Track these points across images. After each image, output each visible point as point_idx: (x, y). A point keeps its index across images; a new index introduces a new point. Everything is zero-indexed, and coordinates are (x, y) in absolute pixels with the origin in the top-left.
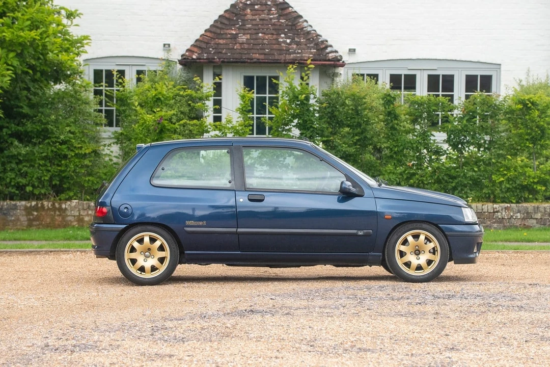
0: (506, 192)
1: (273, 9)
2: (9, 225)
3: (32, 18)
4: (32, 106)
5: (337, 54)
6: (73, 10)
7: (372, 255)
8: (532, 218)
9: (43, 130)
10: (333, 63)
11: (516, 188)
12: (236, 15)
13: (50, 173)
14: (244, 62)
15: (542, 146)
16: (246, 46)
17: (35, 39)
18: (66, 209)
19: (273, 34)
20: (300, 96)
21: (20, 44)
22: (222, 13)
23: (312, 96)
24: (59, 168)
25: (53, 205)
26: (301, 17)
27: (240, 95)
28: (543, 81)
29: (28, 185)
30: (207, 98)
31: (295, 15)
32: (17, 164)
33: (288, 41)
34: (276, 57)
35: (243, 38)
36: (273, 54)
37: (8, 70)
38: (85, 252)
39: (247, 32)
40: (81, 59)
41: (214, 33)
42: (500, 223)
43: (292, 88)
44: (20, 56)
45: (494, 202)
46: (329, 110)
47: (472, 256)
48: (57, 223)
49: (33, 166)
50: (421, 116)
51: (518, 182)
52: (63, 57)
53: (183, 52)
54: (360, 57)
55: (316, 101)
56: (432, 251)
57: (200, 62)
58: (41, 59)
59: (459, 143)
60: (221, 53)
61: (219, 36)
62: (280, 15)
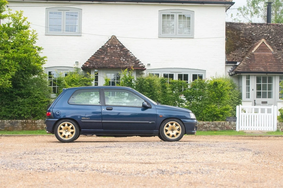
0: (208, 117)
1: (118, 48)
2: (15, 129)
3: (25, 49)
4: (24, 84)
5: (143, 65)
6: (40, 47)
7: (155, 131)
8: (218, 127)
9: (28, 93)
10: (141, 68)
11: (211, 116)
12: (104, 50)
13: (31, 109)
14: (107, 68)
15: (222, 99)
16: (108, 62)
17: (26, 57)
18: (37, 123)
19: (118, 57)
20: (128, 80)
21: (20, 59)
22: (98, 49)
23: (133, 80)
24: (35, 108)
25: (32, 121)
26: (129, 51)
27: (105, 79)
28: (222, 77)
29: (22, 114)
30: (92, 80)
31: (126, 50)
32: (18, 106)
33: (124, 60)
34: (119, 66)
35: (106, 59)
36: (118, 65)
37: (15, 69)
38: (43, 135)
39: (108, 56)
40: (44, 66)
41: (95, 57)
42: (206, 129)
43: (125, 76)
44: (20, 64)
45: (203, 121)
46: (140, 85)
47: (193, 132)
48: (33, 128)
49: (24, 107)
50: (175, 88)
51: (212, 113)
52: (36, 64)
53: (83, 64)
54: (152, 67)
55: (134, 82)
56: (178, 129)
57: (90, 68)
58: (28, 65)
59: (190, 98)
60: (98, 64)
61: (97, 58)
62: (121, 50)
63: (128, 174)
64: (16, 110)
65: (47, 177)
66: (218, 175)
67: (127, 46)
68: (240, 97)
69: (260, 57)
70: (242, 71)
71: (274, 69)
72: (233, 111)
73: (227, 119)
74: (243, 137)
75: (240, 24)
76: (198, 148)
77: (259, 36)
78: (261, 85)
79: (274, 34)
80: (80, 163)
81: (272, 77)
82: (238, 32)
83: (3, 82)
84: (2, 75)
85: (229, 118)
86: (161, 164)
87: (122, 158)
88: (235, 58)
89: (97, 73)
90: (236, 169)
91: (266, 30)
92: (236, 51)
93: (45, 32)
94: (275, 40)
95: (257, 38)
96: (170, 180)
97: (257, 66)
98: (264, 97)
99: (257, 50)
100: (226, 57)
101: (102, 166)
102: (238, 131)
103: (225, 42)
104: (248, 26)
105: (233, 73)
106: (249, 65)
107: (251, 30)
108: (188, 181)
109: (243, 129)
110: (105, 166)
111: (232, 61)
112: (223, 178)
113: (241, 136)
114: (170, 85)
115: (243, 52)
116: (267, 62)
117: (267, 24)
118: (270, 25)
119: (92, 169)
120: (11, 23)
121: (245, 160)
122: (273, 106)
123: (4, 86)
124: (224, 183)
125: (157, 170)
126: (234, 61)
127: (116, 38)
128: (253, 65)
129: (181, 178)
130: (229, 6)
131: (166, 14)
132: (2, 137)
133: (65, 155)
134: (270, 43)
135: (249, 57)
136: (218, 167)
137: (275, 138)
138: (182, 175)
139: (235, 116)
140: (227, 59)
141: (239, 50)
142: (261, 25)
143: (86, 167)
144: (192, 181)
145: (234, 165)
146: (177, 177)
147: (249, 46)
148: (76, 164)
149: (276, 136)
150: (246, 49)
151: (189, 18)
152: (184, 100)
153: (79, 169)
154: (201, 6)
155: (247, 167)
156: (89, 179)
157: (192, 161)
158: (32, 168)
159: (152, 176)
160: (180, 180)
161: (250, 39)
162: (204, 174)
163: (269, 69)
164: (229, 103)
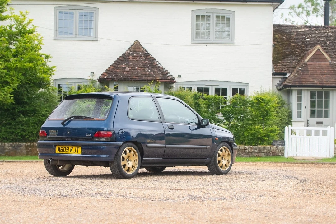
0: (250, 140)
1: (142, 56)
2: (18, 154)
3: (30, 57)
4: (29, 99)
5: (172, 77)
6: (48, 55)
8: (262, 152)
9: (34, 110)
10: (170, 81)
11: (255, 139)
12: (125, 58)
14: (129, 80)
15: (267, 119)
16: (130, 73)
17: (31, 67)
19: (142, 67)
21: (24, 69)
22: (118, 57)
26: (155, 60)
28: (268, 92)
31: (153, 59)
32: (22, 125)
33: (149, 71)
34: (144, 78)
35: (128, 69)
36: (143, 77)
37: (18, 81)
39: (130, 66)
40: (52, 78)
41: (115, 67)
42: (248, 154)
43: (150, 91)
44: (24, 75)
45: (245, 145)
49: (29, 127)
50: (211, 105)
51: (256, 136)
52: (44, 75)
53: (100, 75)
54: (183, 79)
57: (108, 80)
58: (34, 76)
59: (228, 117)
60: (118, 76)
61: (117, 68)
62: (146, 59)
63: (157, 199)
64: (18, 131)
65: (70, 202)
66: (255, 201)
67: (154, 54)
68: (290, 116)
69: (315, 68)
70: (292, 84)
71: (331, 82)
72: (282, 133)
73: (274, 143)
74: (292, 164)
75: (291, 26)
76: (236, 175)
77: (314, 42)
78: (315, 101)
79: (332, 39)
80: (104, 189)
81: (330, 92)
82: (289, 36)
83: (2, 97)
84: (2, 88)
85: (276, 141)
86: (193, 190)
87: (150, 185)
88: (285, 69)
89: (117, 86)
90: (275, 196)
91: (322, 34)
92: (285, 60)
93: (53, 36)
94: (333, 46)
95: (311, 43)
96: (202, 206)
97: (310, 78)
98: (320, 116)
99: (311, 60)
100: (274, 68)
101: (128, 192)
102: (287, 157)
103: (272, 50)
104: (301, 29)
105: (281, 87)
106: (301, 78)
107: (304, 34)
108: (221, 207)
109: (292, 155)
110: (132, 192)
111: (280, 72)
112: (259, 204)
113: (289, 163)
114: (205, 102)
115: (294, 62)
116: (323, 73)
117: (324, 27)
118: (327, 28)
119: (118, 195)
120: (13, 25)
121: (287, 187)
122: (329, 127)
123: (5, 101)
124: (259, 209)
125: (189, 196)
126: (283, 72)
127: (140, 44)
128: (306, 78)
129: (214, 204)
130: (277, 5)
131: (201, 14)
132: (5, 164)
133: (85, 181)
134: (327, 51)
135: (301, 67)
136: (255, 193)
137: (329, 165)
138: (215, 201)
139: (284, 139)
140: (275, 70)
141: (289, 58)
142: (317, 27)
143: (110, 193)
144: (226, 207)
145: (274, 192)
146: (209, 203)
147: (302, 54)
148: (99, 190)
149: (331, 164)
150: (298, 57)
151: (228, 19)
152: (222, 119)
153: (104, 195)
154: (243, 5)
155: (288, 194)
156: (116, 204)
157: (227, 188)
158: (51, 194)
159: (183, 202)
160: (213, 206)
161: (303, 45)
162: (239, 201)
163: (325, 82)
164: (277, 123)
